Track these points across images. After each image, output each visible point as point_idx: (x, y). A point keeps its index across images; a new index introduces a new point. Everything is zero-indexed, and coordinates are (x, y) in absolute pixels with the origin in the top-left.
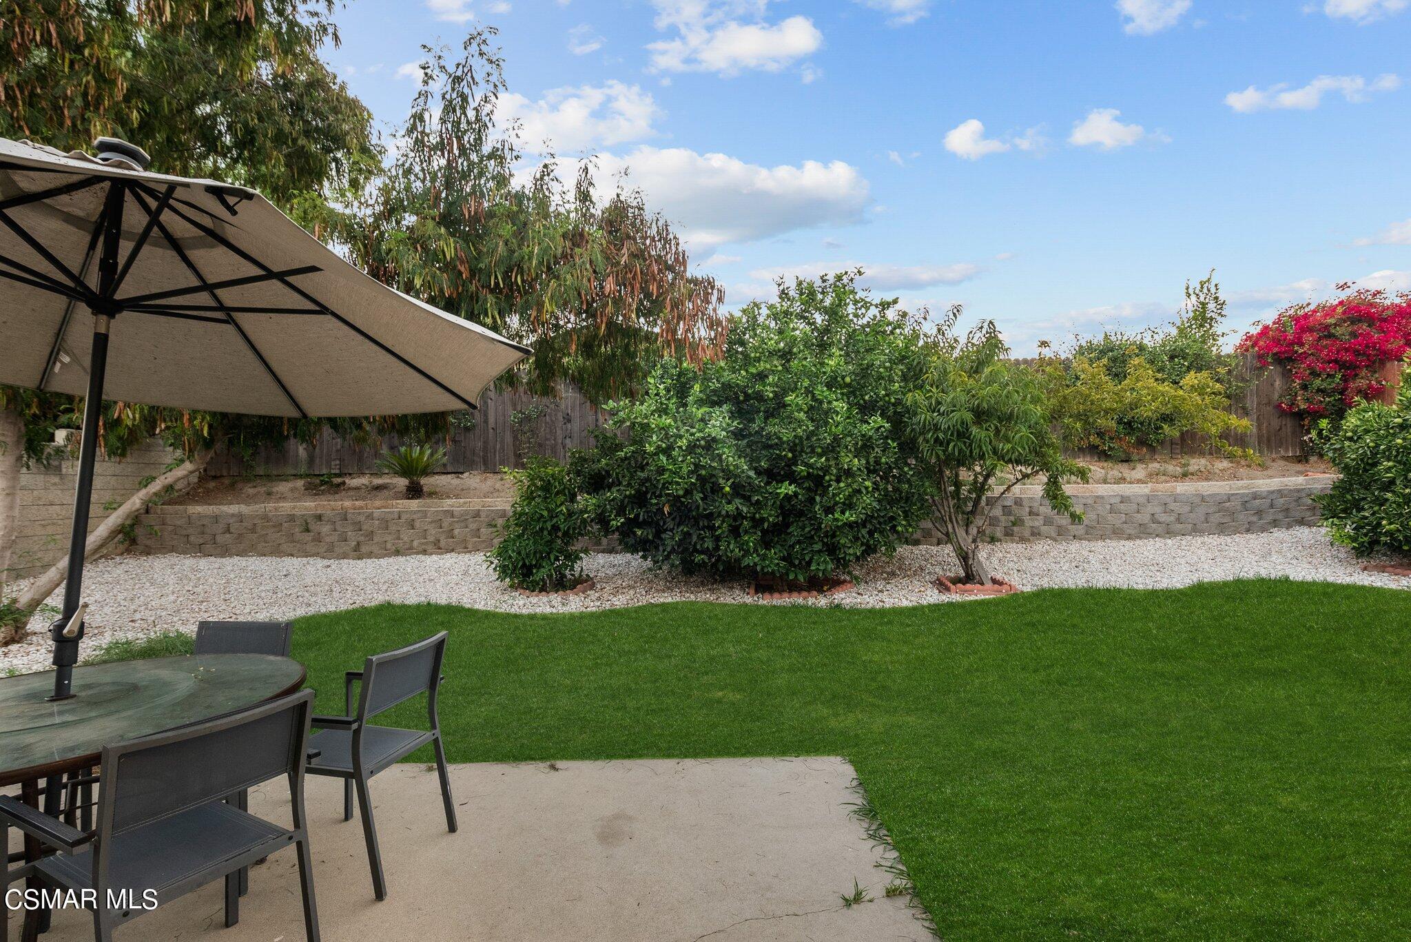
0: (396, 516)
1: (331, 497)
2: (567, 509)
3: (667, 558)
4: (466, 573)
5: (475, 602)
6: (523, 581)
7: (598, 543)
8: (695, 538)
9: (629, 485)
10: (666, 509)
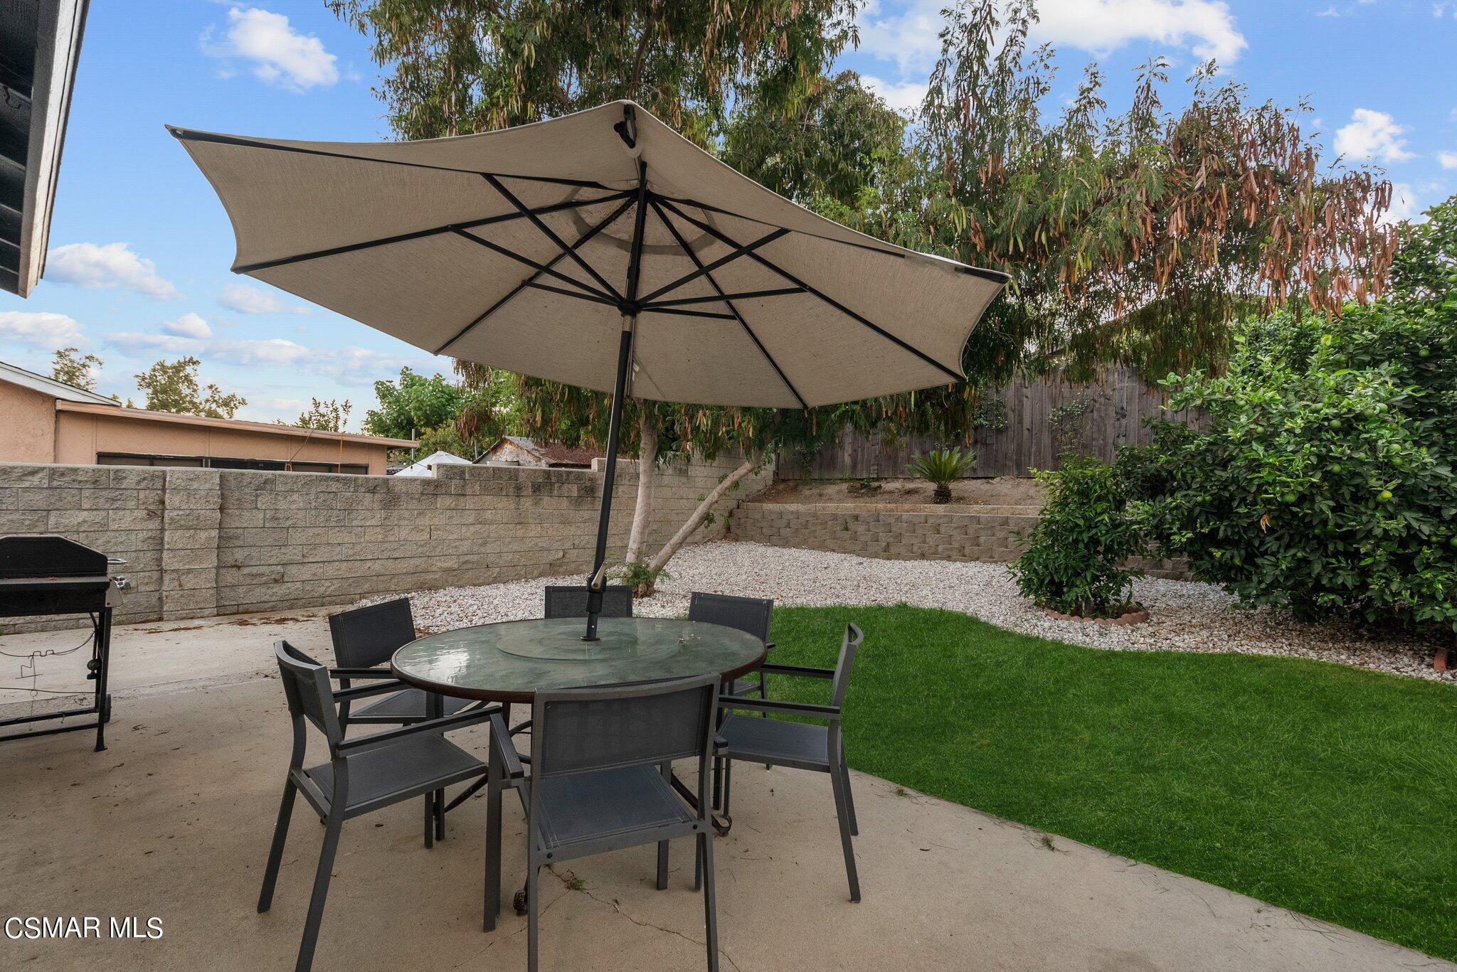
0: (923, 521)
1: (868, 500)
2: (1110, 519)
3: (1267, 592)
4: (988, 584)
5: (993, 616)
6: (1051, 599)
7: (1159, 565)
8: (1317, 568)
9: (1202, 488)
10: (1265, 522)
